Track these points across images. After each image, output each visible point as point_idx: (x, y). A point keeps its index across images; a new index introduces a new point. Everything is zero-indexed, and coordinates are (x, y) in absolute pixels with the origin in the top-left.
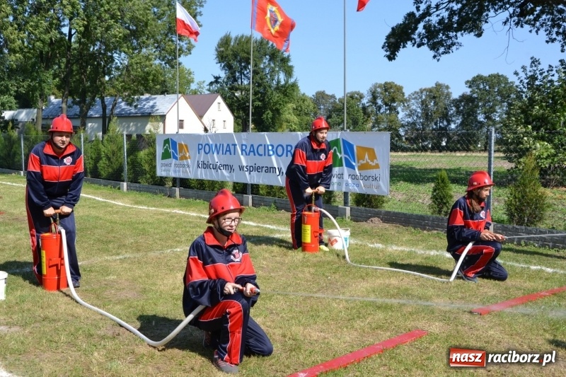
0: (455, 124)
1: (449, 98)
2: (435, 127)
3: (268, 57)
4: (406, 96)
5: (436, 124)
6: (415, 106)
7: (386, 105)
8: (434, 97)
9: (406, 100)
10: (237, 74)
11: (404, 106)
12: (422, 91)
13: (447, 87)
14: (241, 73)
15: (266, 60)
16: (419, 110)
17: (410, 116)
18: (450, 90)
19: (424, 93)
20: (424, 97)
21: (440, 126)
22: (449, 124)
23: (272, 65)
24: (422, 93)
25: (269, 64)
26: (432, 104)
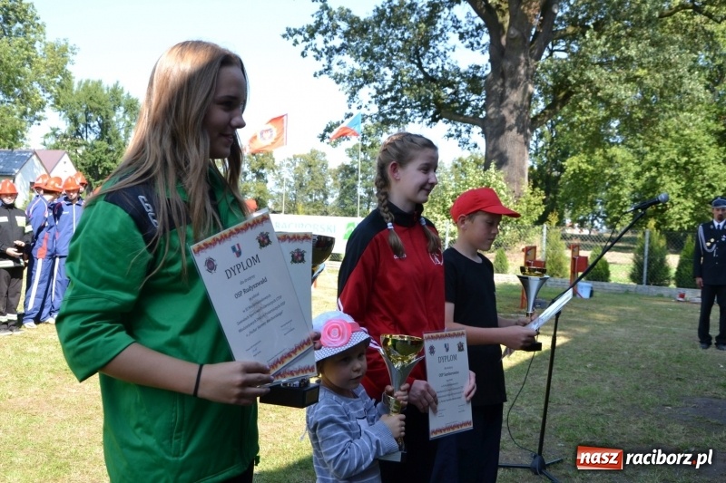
0: (333, 197)
1: (327, 166)
2: (310, 200)
3: (122, 108)
4: (277, 163)
5: (311, 197)
6: (288, 174)
7: (254, 171)
8: (310, 166)
9: (276, 167)
10: (82, 126)
11: (274, 174)
12: (295, 158)
13: (324, 155)
14: (87, 126)
15: (120, 112)
16: (292, 179)
17: (280, 185)
18: (327, 158)
19: (298, 160)
20: (297, 165)
21: (316, 200)
22: (326, 197)
23: (128, 119)
24: (295, 159)
25: (124, 117)
26: (306, 173)
